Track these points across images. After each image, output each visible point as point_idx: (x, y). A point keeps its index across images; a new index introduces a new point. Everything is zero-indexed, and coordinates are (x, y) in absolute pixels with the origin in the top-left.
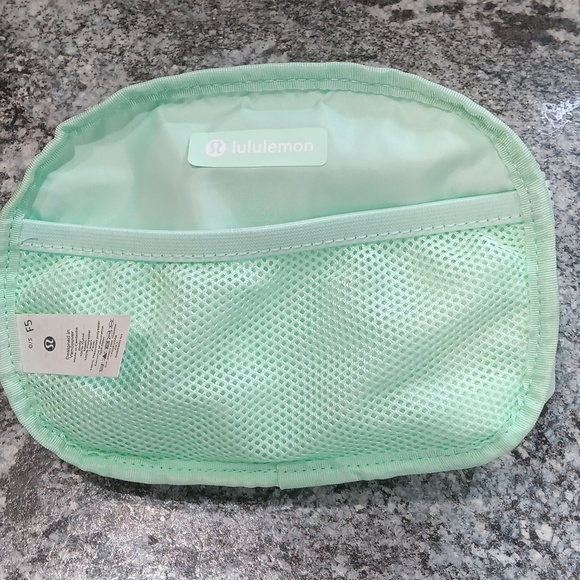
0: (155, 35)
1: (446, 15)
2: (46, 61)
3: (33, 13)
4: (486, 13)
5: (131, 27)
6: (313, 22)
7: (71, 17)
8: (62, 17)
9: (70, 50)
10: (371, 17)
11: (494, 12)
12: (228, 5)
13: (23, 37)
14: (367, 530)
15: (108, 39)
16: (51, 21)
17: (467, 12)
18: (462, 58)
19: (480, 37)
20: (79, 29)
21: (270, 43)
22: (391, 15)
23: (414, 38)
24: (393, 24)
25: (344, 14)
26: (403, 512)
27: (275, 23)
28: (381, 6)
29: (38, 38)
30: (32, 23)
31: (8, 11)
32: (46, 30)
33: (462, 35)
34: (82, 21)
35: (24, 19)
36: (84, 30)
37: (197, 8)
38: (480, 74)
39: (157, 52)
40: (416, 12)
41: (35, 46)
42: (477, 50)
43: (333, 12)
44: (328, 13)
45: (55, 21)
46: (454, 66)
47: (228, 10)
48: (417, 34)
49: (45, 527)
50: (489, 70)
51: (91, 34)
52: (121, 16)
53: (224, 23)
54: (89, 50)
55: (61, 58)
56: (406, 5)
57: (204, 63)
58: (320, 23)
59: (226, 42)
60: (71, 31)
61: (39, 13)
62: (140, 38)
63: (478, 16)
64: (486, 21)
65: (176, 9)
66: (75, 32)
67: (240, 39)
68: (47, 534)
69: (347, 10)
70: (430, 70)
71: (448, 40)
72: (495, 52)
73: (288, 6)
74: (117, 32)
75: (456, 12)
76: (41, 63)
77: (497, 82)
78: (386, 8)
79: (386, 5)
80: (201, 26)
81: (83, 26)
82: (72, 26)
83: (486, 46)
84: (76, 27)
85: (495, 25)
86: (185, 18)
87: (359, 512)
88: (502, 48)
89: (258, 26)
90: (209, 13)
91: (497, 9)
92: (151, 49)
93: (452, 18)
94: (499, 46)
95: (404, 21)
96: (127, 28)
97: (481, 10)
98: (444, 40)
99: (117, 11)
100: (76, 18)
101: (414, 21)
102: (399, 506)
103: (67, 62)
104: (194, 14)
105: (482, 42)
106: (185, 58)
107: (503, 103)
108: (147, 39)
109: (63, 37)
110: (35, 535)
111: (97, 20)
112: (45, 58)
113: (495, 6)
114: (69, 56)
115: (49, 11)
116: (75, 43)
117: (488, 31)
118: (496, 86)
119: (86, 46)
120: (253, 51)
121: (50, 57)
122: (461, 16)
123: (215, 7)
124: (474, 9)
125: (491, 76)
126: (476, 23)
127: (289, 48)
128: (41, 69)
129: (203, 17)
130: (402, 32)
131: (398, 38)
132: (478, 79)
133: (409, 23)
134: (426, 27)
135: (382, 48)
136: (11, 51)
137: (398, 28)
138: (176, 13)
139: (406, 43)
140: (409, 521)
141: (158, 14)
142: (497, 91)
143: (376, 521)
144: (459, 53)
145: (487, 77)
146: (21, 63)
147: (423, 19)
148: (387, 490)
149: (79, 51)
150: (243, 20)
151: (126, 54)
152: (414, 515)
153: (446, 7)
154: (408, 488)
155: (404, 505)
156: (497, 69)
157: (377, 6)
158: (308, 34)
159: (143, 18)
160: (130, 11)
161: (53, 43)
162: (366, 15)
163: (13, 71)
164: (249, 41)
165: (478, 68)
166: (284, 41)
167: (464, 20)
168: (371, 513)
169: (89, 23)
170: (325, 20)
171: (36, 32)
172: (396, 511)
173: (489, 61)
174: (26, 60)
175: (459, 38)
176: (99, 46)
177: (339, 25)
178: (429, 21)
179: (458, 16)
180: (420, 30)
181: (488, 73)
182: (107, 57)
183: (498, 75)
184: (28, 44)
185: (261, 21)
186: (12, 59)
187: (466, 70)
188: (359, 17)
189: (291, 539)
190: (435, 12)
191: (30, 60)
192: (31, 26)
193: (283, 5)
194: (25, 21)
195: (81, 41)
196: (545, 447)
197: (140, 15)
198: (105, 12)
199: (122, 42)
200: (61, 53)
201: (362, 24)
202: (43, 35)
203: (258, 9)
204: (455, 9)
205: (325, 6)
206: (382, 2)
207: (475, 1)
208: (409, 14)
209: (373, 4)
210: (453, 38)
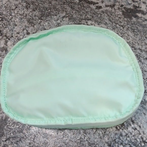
0: (35, 11)
1: (110, 8)
2: (7, 17)
3: (4, 3)
4: (121, 8)
5: (29, 8)
6: (75, 9)
7: (13, 5)
8: (11, 5)
9: (13, 14)
10: (91, 8)
11: (123, 7)
12: (54, 3)
13: (1, 10)
14: (80, 144)
15: (23, 11)
16: (8, 6)
17: (116, 7)
18: (113, 21)
19: (119, 15)
20: (15, 9)
21: (64, 14)
22: (96, 7)
23: (101, 14)
25: (84, 7)
26: (88, 140)
27: (66, 9)
28: (94, 5)
29: (5, 11)
30: (4, 6)
32: (7, 8)
33: (114, 14)
34: (16, 6)
35: (1, 5)
36: (17, 9)
37: (46, 3)
38: (118, 26)
39: (35, 16)
40: (103, 7)
41: (4, 13)
42: (117, 18)
43: (81, 6)
44: (79, 6)
45: (9, 6)
46: (111, 23)
47: (54, 4)
48: (102, 13)
49: (5, 139)
50: (120, 25)
51: (18, 10)
52: (26, 5)
53: (52, 8)
54: (18, 14)
55: (11, 16)
56: (100, 5)
57: (47, 19)
58: (77, 9)
59: (53, 13)
60: (13, 9)
61: (5, 3)
62: (31, 12)
63: (119, 8)
64: (121, 10)
65: (40, 4)
66: (14, 9)
67: (56, 13)
68: (6, 141)
69: (85, 5)
70: (105, 24)
71: (110, 15)
72: (122, 19)
73: (69, 4)
74: (25, 10)
75: (113, 7)
76: (6, 18)
77: (122, 28)
78: (95, 5)
79: (95, 4)
80: (46, 9)
81: (16, 7)
82: (14, 8)
83: (120, 18)
84: (15, 8)
85: (123, 11)
86: (42, 6)
87: (78, 140)
88: (124, 18)
89: (61, 9)
90: (49, 5)
91: (124, 6)
92: (34, 15)
93: (112, 9)
94: (123, 18)
95: (99, 9)
96: (28, 8)
97: (119, 7)
98: (109, 15)
99: (25, 4)
100: (15, 5)
101: (102, 9)
102: (88, 139)
103: (12, 18)
104: (45, 5)
105: (119, 16)
106: (42, 18)
107: (123, 34)
108: (33, 12)
109: (11, 10)
110: (3, 141)
111: (20, 6)
112: (7, 16)
113: (123, 6)
114: (13, 16)
115: (8, 3)
116: (14, 12)
117: (121, 13)
118: (121, 29)
119: (17, 13)
120: (60, 17)
121: (8, 16)
122: (114, 8)
123: (51, 3)
124: (118, 6)
125: (120, 26)
126: (118, 11)
127: (69, 16)
128: (6, 20)
129: (47, 6)
130: (98, 13)
131: (97, 14)
132: (117, 27)
134: (105, 11)
135: (93, 17)
137: (97, 11)
138: (40, 5)
139: (99, 16)
140: (89, 143)
141: (36, 5)
142: (121, 31)
143: (82, 142)
144: (113, 19)
145: (119, 26)
147: (104, 9)
148: (85, 135)
149: (15, 15)
150: (57, 7)
151: (27, 16)
152: (91, 141)
153: (110, 6)
154: (90, 135)
155: (89, 139)
156: (122, 24)
157: (92, 5)
158: (74, 12)
159: (32, 6)
160: (28, 4)
161: (9, 12)
162: (89, 7)
164: (59, 14)
165: (117, 24)
166: (68, 14)
167: (115, 9)
168: (81, 140)
169: (18, 7)
170: (79, 8)
171: (5, 9)
172: (87, 140)
173: (120, 22)
174: (2, 17)
175: (113, 15)
176: (20, 13)
177: (82, 10)
178: (106, 9)
179: (113, 8)
180: (103, 12)
182: (22, 17)
183: (122, 26)
184: (3, 12)
185: (62, 8)
187: (114, 24)
188: (87, 8)
189: (62, 145)
190: (107, 7)
191: (3, 17)
192: (3, 7)
193: (68, 3)
194: (2, 6)
195: (16, 12)
196: (124, 126)
197: (31, 5)
198: (22, 4)
199: (26, 13)
200: (11, 15)
201: (88, 10)
202: (6, 10)
203: (61, 4)
204: (113, 6)
205: (79, 4)
206: (94, 3)
207: (118, 4)
208: (100, 7)
209: (91, 4)
210: (111, 15)
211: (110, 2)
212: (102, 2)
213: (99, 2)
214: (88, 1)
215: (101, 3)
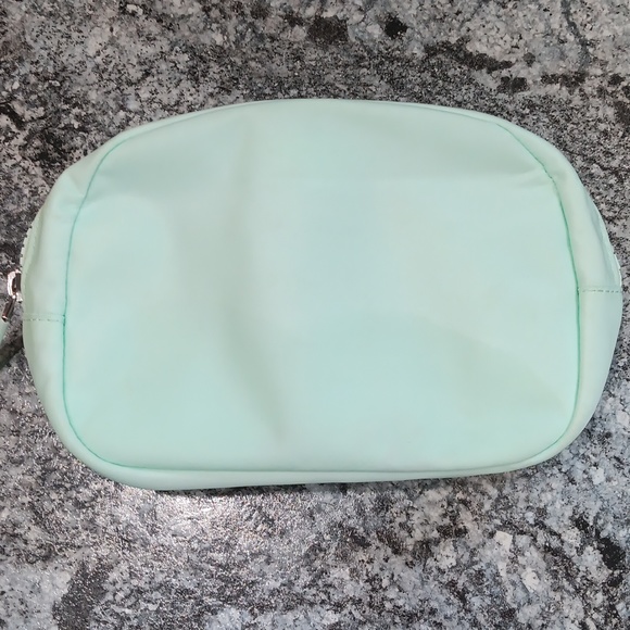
0: (229, 92)
1: (564, 88)
2: (105, 118)
3: (91, 52)
4: (610, 89)
5: (201, 80)
6: (409, 86)
7: (134, 61)
8: (124, 61)
9: (133, 105)
10: (476, 85)
11: (620, 88)
12: (313, 56)
13: (79, 84)
15: (175, 92)
16: (112, 65)
17: (589, 86)
18: (577, 147)
19: (599, 120)
20: (143, 78)
22: (499, 83)
23: (523, 116)
24: (501, 96)
25: (446, 78)
27: (366, 85)
28: (489, 72)
29: (96, 86)
30: (90, 65)
31: (63, 47)
32: (105, 76)
33: (580, 115)
34: (147, 67)
35: (80, 59)
36: (149, 79)
37: (277, 59)
38: (595, 169)
40: (530, 82)
41: (93, 96)
42: (594, 136)
43: (433, 75)
44: (427, 76)
45: (116, 65)
47: (313, 63)
48: (527, 111)
50: (606, 165)
51: (156, 84)
52: (190, 63)
53: (307, 81)
54: (154, 105)
55: (122, 114)
56: (518, 72)
58: (417, 89)
60: (134, 80)
61: (98, 53)
62: (211, 95)
64: (609, 100)
65: (254, 59)
66: (139, 81)
69: (450, 74)
71: (563, 121)
72: (615, 141)
73: (382, 63)
74: (186, 84)
75: (576, 84)
76: (99, 119)
77: (613, 180)
78: (495, 73)
79: (495, 69)
80: (281, 83)
81: (147, 73)
82: (135, 74)
83: (605, 133)
84: (140, 75)
85: (619, 105)
86: (263, 71)
88: (623, 136)
89: (345, 88)
90: (291, 66)
91: (624, 84)
93: (571, 92)
94: (621, 134)
95: (514, 92)
96: (197, 80)
97: (605, 84)
98: (558, 122)
99: (186, 57)
100: (140, 63)
101: (526, 94)
103: (129, 119)
104: (274, 66)
105: (602, 127)
107: (617, 209)
108: (220, 96)
109: (125, 86)
111: (163, 67)
112: (105, 113)
113: (623, 80)
114: (130, 112)
115: (109, 51)
116: (137, 95)
117: (610, 112)
118: (611, 186)
119: (150, 101)
121: (110, 113)
122: (581, 90)
123: (299, 58)
124: (597, 83)
125: (607, 172)
126: (596, 101)
128: (101, 128)
129: (283, 71)
130: (511, 107)
132: (591, 176)
133: (520, 96)
134: (538, 103)
136: (67, 101)
137: (506, 102)
138: (253, 64)
141: (233, 64)
142: (612, 194)
144: (574, 140)
145: (602, 174)
146: (77, 117)
147: (536, 91)
149: (142, 106)
150: (329, 78)
153: (564, 77)
156: (615, 164)
157: (484, 71)
159: (215, 68)
160: (201, 57)
161: (113, 95)
162: (470, 81)
163: (68, 127)
165: (592, 161)
167: (584, 96)
169: (154, 71)
171: (94, 78)
173: (607, 153)
174: (84, 113)
175: (575, 120)
176: (165, 101)
177: (439, 93)
178: (543, 95)
179: (577, 91)
180: (532, 106)
181: (604, 169)
183: (615, 172)
184: (85, 94)
185: (349, 82)
186: (67, 112)
187: (580, 162)
188: (462, 84)
190: (551, 83)
191: (87, 115)
192: (89, 70)
193: (376, 61)
194: (82, 63)
195: (145, 95)
196: (614, 621)
197: (212, 64)
198: (173, 57)
199: (190, 99)
200: (122, 108)
201: (465, 94)
202: (102, 83)
203: (346, 66)
204: (574, 80)
205: (424, 66)
206: (492, 65)
207: (599, 72)
208: (520, 84)
209: (480, 68)
210: (568, 120)
211: (561, 63)
212: (530, 60)
213: (513, 60)
214: (466, 55)
215: (524, 64)
